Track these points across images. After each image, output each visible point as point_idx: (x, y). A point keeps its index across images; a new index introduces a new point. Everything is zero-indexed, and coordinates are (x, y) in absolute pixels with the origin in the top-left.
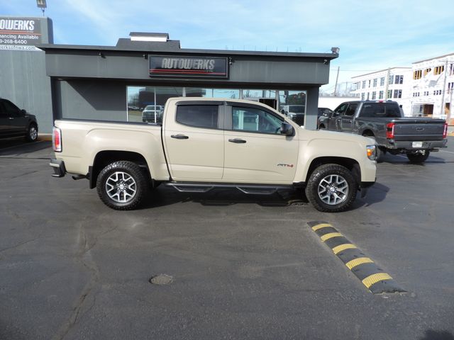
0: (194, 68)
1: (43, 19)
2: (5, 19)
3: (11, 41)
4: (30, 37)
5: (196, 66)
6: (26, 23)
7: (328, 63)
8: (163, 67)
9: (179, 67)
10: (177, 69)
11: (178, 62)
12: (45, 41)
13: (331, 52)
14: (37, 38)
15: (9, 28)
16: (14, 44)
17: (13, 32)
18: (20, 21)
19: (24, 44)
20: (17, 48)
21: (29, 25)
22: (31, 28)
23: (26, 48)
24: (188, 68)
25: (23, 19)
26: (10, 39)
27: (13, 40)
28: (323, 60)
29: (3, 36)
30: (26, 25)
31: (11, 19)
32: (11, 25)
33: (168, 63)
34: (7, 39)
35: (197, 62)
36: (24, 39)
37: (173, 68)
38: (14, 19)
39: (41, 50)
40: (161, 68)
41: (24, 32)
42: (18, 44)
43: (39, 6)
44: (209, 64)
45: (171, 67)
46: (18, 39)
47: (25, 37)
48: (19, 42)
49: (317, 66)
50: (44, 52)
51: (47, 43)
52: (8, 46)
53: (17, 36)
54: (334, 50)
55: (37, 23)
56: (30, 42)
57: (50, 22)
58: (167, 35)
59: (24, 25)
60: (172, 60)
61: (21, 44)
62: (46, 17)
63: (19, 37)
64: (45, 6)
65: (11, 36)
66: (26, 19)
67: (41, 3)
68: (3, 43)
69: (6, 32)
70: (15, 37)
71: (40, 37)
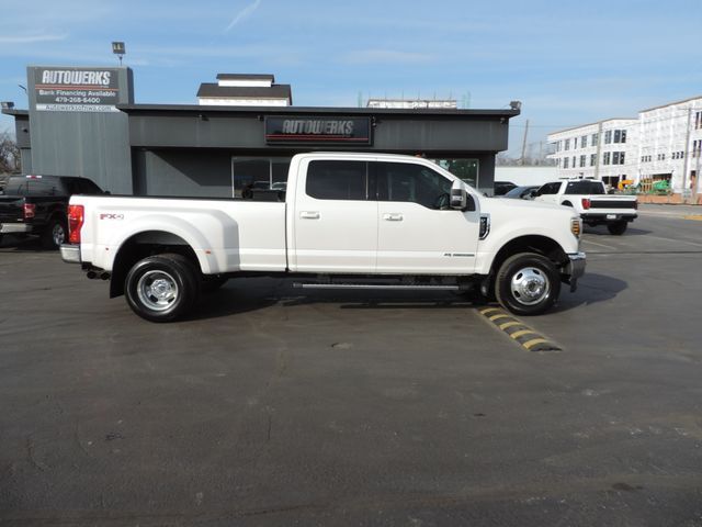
0: (326, 132)
1: (122, 70)
2: (71, 70)
3: (79, 100)
4: (104, 94)
5: (329, 130)
6: (98, 76)
7: (506, 122)
8: (284, 131)
9: (306, 131)
10: (303, 133)
11: (304, 124)
12: (124, 100)
13: (510, 108)
14: (114, 94)
15: (76, 82)
16: (82, 103)
17: (82, 87)
18: (90, 73)
19: (96, 103)
20: (86, 108)
21: (102, 78)
22: (106, 82)
23: (98, 108)
24: (318, 132)
25: (95, 70)
26: (77, 96)
27: (82, 97)
28: (500, 119)
29: (68, 93)
30: (99, 78)
31: (79, 70)
32: (78, 79)
33: (291, 126)
34: (73, 97)
35: (329, 124)
36: (95, 97)
37: (297, 133)
38: (83, 70)
40: (280, 133)
41: (96, 87)
42: (88, 103)
43: (116, 51)
44: (345, 127)
45: (295, 132)
46: (88, 97)
47: (98, 94)
48: (90, 100)
49: (491, 126)
50: (126, 114)
51: (127, 102)
52: (74, 106)
53: (87, 92)
54: (514, 104)
55: (114, 74)
56: (104, 101)
57: (130, 72)
58: (271, 78)
59: (96, 78)
60: (297, 122)
61: (92, 103)
62: (124, 67)
63: (90, 93)
64: (122, 52)
65: (79, 93)
66: (100, 70)
67: (119, 49)
68: (68, 103)
69: (71, 87)
70: (84, 94)
71: (117, 93)
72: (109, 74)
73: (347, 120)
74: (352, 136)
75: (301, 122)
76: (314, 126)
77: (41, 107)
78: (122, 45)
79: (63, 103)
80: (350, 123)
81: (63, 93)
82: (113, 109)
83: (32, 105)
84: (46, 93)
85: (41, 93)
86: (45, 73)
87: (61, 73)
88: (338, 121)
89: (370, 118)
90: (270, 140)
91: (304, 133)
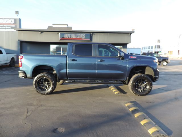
0: (77, 37)
1: (18, 19)
2: (2, 19)
3: (5, 28)
4: (12, 26)
7: (130, 35)
8: (64, 37)
9: (71, 37)
11: (71, 35)
12: (18, 28)
14: (15, 26)
16: (6, 28)
17: (5, 24)
19: (9, 29)
22: (13, 22)
25: (10, 19)
27: (5, 27)
29: (1, 26)
30: (11, 21)
31: (5, 19)
32: (5, 21)
33: (67, 36)
34: (3, 27)
35: (78, 35)
36: (9, 27)
38: (6, 19)
39: (16, 31)
40: (64, 38)
41: (10, 24)
42: (7, 29)
43: (16, 14)
44: (83, 36)
45: (68, 37)
46: (7, 27)
47: (10, 26)
48: (8, 28)
49: (126, 36)
52: (3, 29)
53: (7, 25)
54: (133, 30)
55: (15, 20)
56: (12, 28)
57: (20, 20)
58: (67, 25)
59: (9, 21)
60: (68, 34)
61: (8, 29)
62: (18, 18)
63: (8, 26)
64: (18, 14)
65: (4, 26)
66: (11, 19)
67: (17, 13)
69: (2, 24)
70: (6, 26)
71: (16, 26)
72: (14, 20)
73: (83, 34)
74: (85, 39)
75: (70, 34)
76: (74, 36)
78: (18, 12)
88: (81, 34)
89: (90, 33)
90: (60, 40)
91: (70, 38)
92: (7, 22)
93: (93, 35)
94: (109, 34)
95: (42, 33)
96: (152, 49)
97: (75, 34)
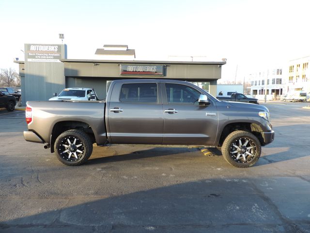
0: (145, 71)
2: (42, 45)
3: (45, 57)
4: (55, 55)
6: (53, 47)
7: (221, 67)
8: (128, 70)
12: (63, 58)
13: (222, 61)
15: (44, 50)
16: (46, 58)
17: (47, 52)
18: (50, 46)
19: (51, 59)
20: (48, 61)
21: (55, 48)
22: (56, 50)
23: (52, 61)
25: (52, 45)
27: (46, 56)
28: (220, 65)
29: (41, 55)
31: (45, 45)
32: (45, 49)
33: (130, 68)
34: (43, 56)
35: (146, 68)
36: (51, 56)
37: (133, 71)
38: (47, 45)
39: (61, 62)
40: (126, 71)
41: (52, 52)
42: (48, 58)
43: (60, 38)
44: (153, 69)
46: (48, 56)
49: (214, 68)
50: (63, 63)
52: (43, 60)
54: (223, 59)
55: (59, 47)
56: (55, 58)
57: (66, 46)
58: (127, 46)
59: (52, 49)
61: (50, 59)
62: (63, 44)
63: (49, 54)
64: (63, 38)
65: (45, 54)
67: (62, 36)
68: (40, 58)
69: (42, 52)
71: (60, 54)
72: (57, 47)
73: (154, 66)
74: (156, 72)
75: (135, 67)
76: (140, 69)
77: (29, 60)
78: (63, 35)
79: (38, 58)
80: (155, 67)
81: (38, 54)
82: (58, 61)
83: (26, 59)
84: (32, 54)
85: (30, 54)
86: (32, 46)
87: (38, 46)
88: (150, 66)
89: (163, 65)
90: (122, 74)
91: (136, 71)
92: (48, 49)
93: (168, 67)
94: (189, 65)
95: (97, 65)
96: (263, 86)
97: (141, 66)
